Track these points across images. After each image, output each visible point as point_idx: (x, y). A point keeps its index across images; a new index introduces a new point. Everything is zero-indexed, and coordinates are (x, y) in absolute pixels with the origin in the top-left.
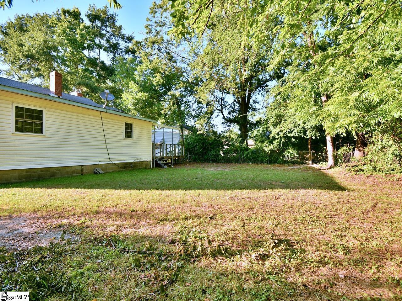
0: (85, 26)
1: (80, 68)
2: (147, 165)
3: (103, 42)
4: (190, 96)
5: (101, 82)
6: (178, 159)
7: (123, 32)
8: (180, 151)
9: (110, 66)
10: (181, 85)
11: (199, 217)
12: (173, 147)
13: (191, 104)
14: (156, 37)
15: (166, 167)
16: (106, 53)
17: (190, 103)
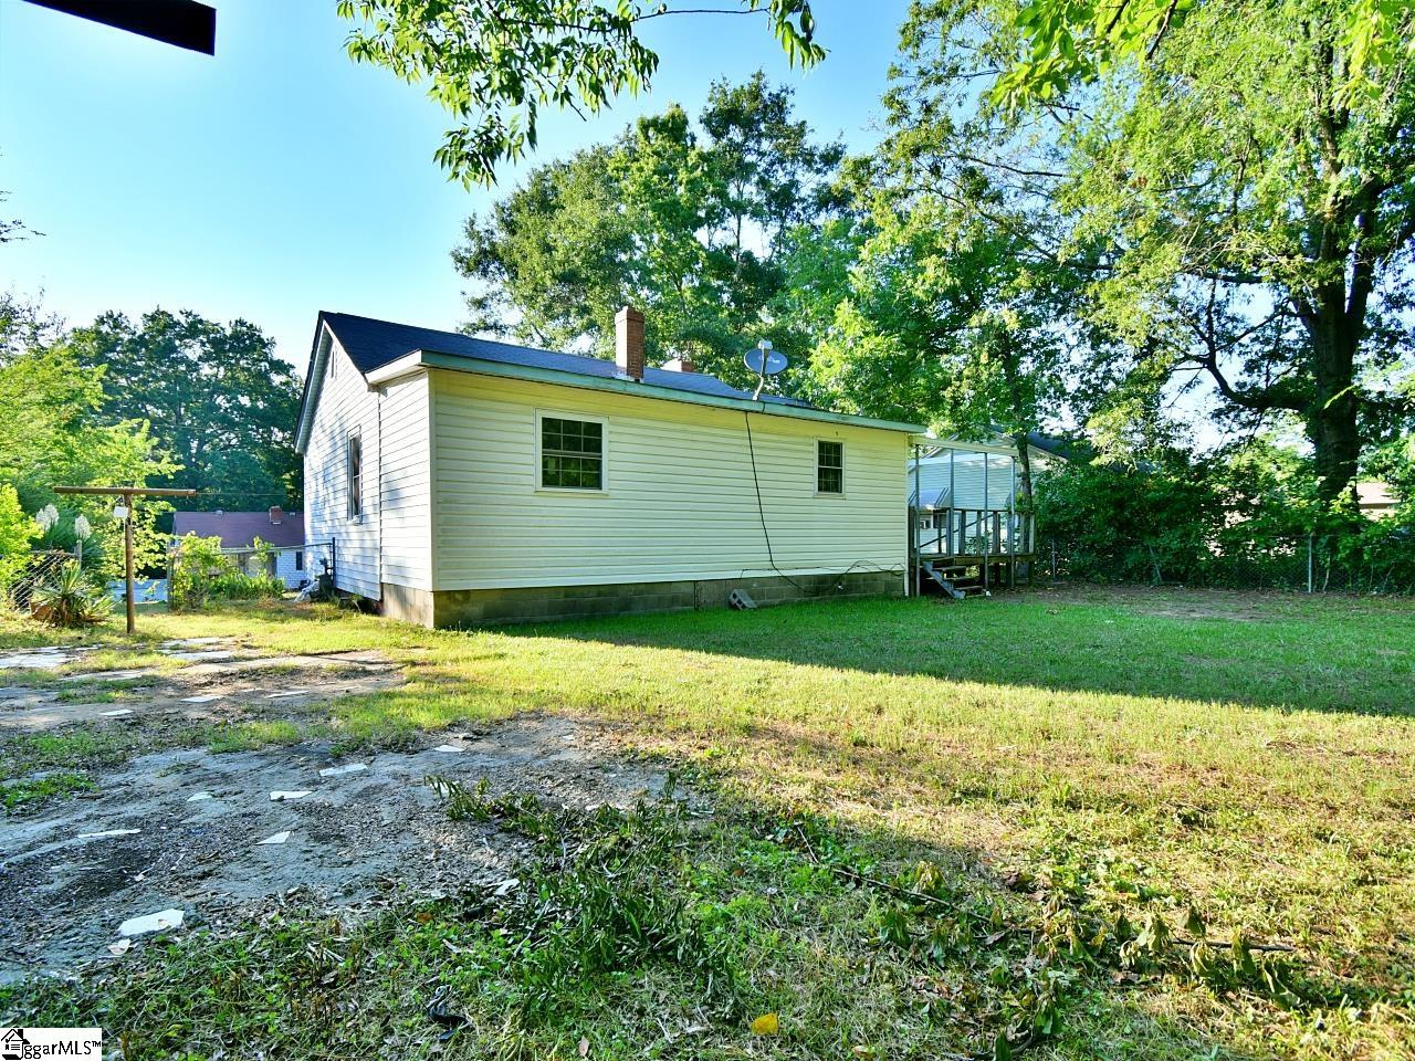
0: (702, 157)
1: (688, 284)
2: (890, 587)
3: (750, 191)
4: (1057, 320)
5: (745, 320)
6: (1009, 565)
7: (810, 141)
8: (1017, 535)
9: (770, 263)
10: (1023, 279)
11: (1126, 806)
12: (990, 520)
13: (1064, 350)
14: (924, 125)
15: (962, 595)
16: (759, 224)
17: (1059, 346)
